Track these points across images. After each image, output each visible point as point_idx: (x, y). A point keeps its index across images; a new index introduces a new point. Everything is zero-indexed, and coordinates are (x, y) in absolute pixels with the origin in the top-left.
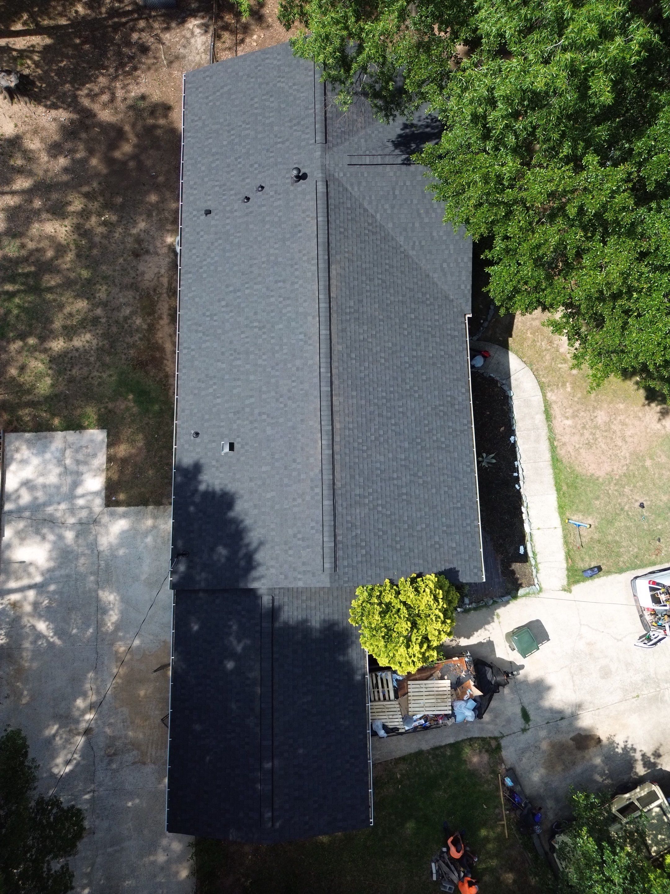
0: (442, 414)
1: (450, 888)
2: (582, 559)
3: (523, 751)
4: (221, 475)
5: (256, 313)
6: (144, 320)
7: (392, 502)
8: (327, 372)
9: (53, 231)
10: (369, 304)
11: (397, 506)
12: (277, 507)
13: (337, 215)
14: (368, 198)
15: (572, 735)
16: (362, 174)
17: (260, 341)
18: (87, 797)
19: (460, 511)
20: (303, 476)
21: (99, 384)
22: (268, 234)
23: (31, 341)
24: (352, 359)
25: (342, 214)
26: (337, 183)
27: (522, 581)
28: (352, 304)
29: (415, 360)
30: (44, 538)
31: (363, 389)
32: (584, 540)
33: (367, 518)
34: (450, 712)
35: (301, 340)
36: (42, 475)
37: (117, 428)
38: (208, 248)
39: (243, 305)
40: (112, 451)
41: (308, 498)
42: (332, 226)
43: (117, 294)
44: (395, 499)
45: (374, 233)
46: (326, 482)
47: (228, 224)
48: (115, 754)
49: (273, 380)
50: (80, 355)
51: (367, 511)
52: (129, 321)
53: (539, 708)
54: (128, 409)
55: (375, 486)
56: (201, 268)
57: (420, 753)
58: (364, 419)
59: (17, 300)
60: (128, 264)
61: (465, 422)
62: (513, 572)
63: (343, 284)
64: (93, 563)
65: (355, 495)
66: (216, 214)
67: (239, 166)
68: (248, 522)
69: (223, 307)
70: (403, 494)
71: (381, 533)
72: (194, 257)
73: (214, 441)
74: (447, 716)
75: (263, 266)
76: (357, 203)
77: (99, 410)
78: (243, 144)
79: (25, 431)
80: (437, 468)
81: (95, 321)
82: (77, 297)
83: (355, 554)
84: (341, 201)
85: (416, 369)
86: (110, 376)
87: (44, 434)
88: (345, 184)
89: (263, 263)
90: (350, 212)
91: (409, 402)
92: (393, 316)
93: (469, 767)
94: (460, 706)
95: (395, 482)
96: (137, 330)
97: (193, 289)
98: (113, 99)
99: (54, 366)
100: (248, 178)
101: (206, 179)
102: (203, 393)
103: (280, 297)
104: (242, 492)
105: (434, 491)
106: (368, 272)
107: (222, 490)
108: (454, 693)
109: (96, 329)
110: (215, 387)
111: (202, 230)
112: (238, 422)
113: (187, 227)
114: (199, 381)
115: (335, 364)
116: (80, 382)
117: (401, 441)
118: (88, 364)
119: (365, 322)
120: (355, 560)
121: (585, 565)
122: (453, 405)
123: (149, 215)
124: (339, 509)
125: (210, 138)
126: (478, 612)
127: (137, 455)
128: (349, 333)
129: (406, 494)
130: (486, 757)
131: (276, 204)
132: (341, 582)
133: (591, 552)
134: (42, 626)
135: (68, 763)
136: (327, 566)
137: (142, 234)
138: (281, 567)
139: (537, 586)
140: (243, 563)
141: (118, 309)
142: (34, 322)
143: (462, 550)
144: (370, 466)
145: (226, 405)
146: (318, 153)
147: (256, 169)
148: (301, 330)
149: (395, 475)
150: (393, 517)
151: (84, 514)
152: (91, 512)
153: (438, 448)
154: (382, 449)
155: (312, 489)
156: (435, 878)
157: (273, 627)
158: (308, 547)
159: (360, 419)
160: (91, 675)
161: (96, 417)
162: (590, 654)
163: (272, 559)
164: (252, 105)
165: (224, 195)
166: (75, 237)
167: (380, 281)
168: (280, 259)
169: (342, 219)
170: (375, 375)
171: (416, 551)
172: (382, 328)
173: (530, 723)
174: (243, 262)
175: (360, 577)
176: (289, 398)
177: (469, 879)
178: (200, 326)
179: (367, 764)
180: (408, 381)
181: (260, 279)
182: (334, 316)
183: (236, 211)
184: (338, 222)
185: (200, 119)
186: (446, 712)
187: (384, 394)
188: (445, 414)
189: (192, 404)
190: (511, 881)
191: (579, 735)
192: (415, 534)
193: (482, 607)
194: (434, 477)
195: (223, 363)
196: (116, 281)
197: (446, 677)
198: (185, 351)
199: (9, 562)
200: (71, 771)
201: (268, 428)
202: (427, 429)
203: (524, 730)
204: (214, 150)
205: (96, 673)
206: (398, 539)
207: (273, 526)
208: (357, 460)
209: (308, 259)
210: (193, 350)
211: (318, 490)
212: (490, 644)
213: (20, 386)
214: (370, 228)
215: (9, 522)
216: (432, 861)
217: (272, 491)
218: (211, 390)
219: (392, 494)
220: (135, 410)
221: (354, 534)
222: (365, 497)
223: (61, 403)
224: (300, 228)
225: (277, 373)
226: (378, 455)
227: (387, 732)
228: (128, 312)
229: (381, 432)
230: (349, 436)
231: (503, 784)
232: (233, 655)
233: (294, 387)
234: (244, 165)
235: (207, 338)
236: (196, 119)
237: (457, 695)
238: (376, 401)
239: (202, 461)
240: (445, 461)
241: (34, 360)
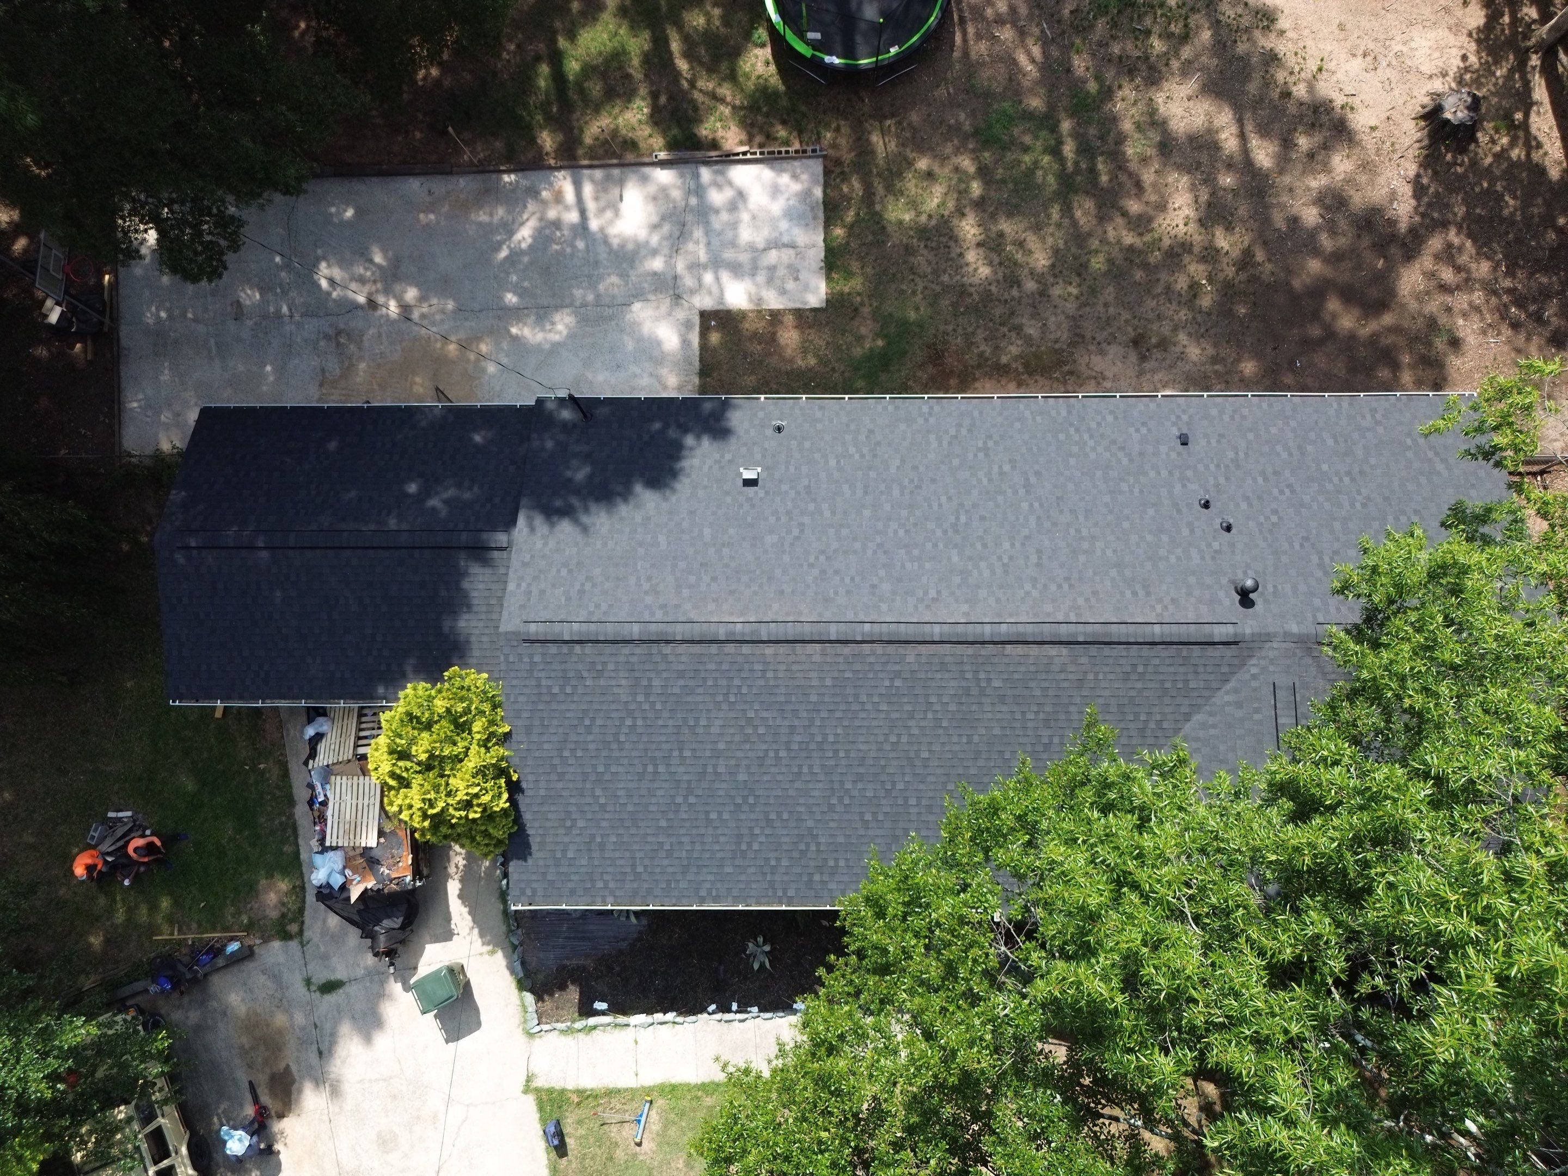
0: (802, 847)
1: (93, 837)
2: (580, 1122)
3: (276, 977)
4: (706, 468)
5: (983, 518)
6: (1016, 358)
7: (641, 746)
8: (863, 634)
9: (1176, 206)
10: (999, 716)
11: (634, 754)
12: (641, 551)
13: (1168, 661)
14: (1211, 721)
15: (294, 1068)
16: (1257, 711)
17: (931, 525)
18: (285, 309)
19: (629, 870)
20: (686, 592)
21: (902, 292)
22: (1134, 538)
23: (976, 188)
24: (892, 679)
25: (1172, 669)
26: (1236, 661)
27: (548, 1004)
28: (996, 684)
29: (900, 801)
30: (655, 227)
31: (838, 699)
32: (614, 1129)
33: (611, 699)
34: (328, 844)
35: (926, 593)
36: (754, 217)
37: (828, 323)
38: (1114, 442)
39: (1000, 499)
40: (789, 319)
41: (649, 600)
42: (1146, 651)
43: (1063, 312)
44: (646, 750)
45: (1142, 730)
46: (669, 629)
47: (1159, 473)
48: (338, 344)
49: (858, 545)
50: (952, 259)
51: (624, 698)
52: (1013, 334)
53: (339, 1013)
54: (860, 339)
55: (666, 714)
56: (1077, 430)
57: (292, 803)
58: (782, 699)
59: (1046, 159)
60: (1119, 328)
61: (791, 893)
62: (563, 987)
63: (1032, 668)
64: (614, 297)
65: (650, 679)
66: (1179, 454)
67: (1275, 492)
68: (623, 509)
69: (1000, 467)
70: (656, 766)
71: (587, 722)
72: (1099, 418)
73: (764, 456)
74: (322, 840)
75: (1072, 531)
76: (1200, 701)
77: (859, 294)
78: (1321, 499)
79: (826, 186)
80: (703, 831)
81: (1013, 281)
82: (1056, 252)
83: (553, 675)
84: (1201, 669)
85: (883, 802)
86: (917, 309)
87: (821, 215)
88: (1238, 676)
89: (1078, 531)
90: (1180, 686)
91: (821, 785)
92: (981, 763)
93: (263, 882)
94: (335, 862)
95: (676, 753)
96: (997, 348)
97: (1039, 419)
98: (1444, 288)
99: (933, 222)
100: (1250, 505)
101: (1251, 436)
102: (848, 438)
103: (1011, 558)
104: (674, 499)
105: (663, 823)
106: (1063, 717)
107: (682, 469)
108: (358, 852)
109: (998, 281)
110: (857, 456)
111: (1149, 430)
112: (792, 493)
113: (1159, 405)
114: (871, 431)
115: (879, 648)
116: (905, 262)
117: (748, 767)
118: (936, 272)
119: (964, 708)
120: (542, 675)
121: (568, 1129)
122: (819, 869)
123: (1215, 360)
124: (626, 650)
125: (1336, 441)
126: (500, 917)
127: (780, 355)
128: (938, 676)
129: (656, 773)
130: (274, 914)
131: (1194, 553)
132: (506, 650)
133: (592, 1140)
134: (525, 234)
135: (331, 281)
136: (533, 628)
137: (1178, 349)
138: (543, 557)
139: (537, 1029)
140: (558, 503)
141: (1035, 315)
142: (1011, 186)
143: (562, 870)
144: (701, 707)
145: (823, 475)
146: (1295, 629)
147: (1267, 518)
148: (945, 593)
149: (687, 753)
150: (615, 746)
151: (689, 281)
152: (692, 292)
153: (740, 836)
154: (732, 731)
155: (663, 606)
156: (111, 814)
157: (460, 548)
158: (568, 599)
159: (783, 690)
160: (450, 305)
161: (846, 290)
162: (418, 1117)
163: (558, 543)
164: (1404, 512)
165: (1218, 466)
166: (1166, 242)
167: (1046, 740)
168: (1082, 558)
169: (1161, 669)
170: (866, 724)
171: (560, 785)
172: (955, 739)
173: (318, 994)
174: (1082, 499)
175: (515, 682)
176: (823, 572)
177: (99, 867)
178: (970, 431)
179: (256, 699)
180: (860, 785)
181: (1047, 525)
182: (970, 650)
183: (1184, 486)
184: (1157, 661)
185: (1378, 423)
186: (328, 837)
187: (831, 738)
188: (803, 853)
189: (831, 421)
190: (92, 939)
191: (293, 1081)
192: (588, 786)
193: (509, 926)
194: (688, 824)
195: (898, 468)
196: (1088, 309)
197: (382, 840)
198: (925, 409)
199: (621, 183)
200: (319, 286)
201: (775, 538)
202: (773, 816)
203: (308, 982)
204: (1309, 448)
205: (454, 312)
206: (579, 754)
207: (611, 544)
208: (710, 683)
209: (1079, 607)
210: (926, 420)
211: (659, 616)
212: (447, 935)
213: (900, 175)
214: (1152, 725)
215: (682, 176)
216: (135, 813)
217: (669, 543)
218: (852, 450)
219: (654, 747)
220: (857, 352)
221: (585, 674)
222: (647, 695)
223: (870, 237)
224: (1141, 593)
225: (869, 553)
226: (720, 722)
227: (311, 739)
228: (1031, 331)
229: (761, 730)
230: (752, 670)
231: (232, 939)
232: (426, 492)
233: (842, 580)
234: (1276, 499)
235: (945, 443)
236: (1378, 417)
237: (354, 858)
238: (818, 723)
239: (733, 440)
240: (717, 847)
241: (944, 191)
